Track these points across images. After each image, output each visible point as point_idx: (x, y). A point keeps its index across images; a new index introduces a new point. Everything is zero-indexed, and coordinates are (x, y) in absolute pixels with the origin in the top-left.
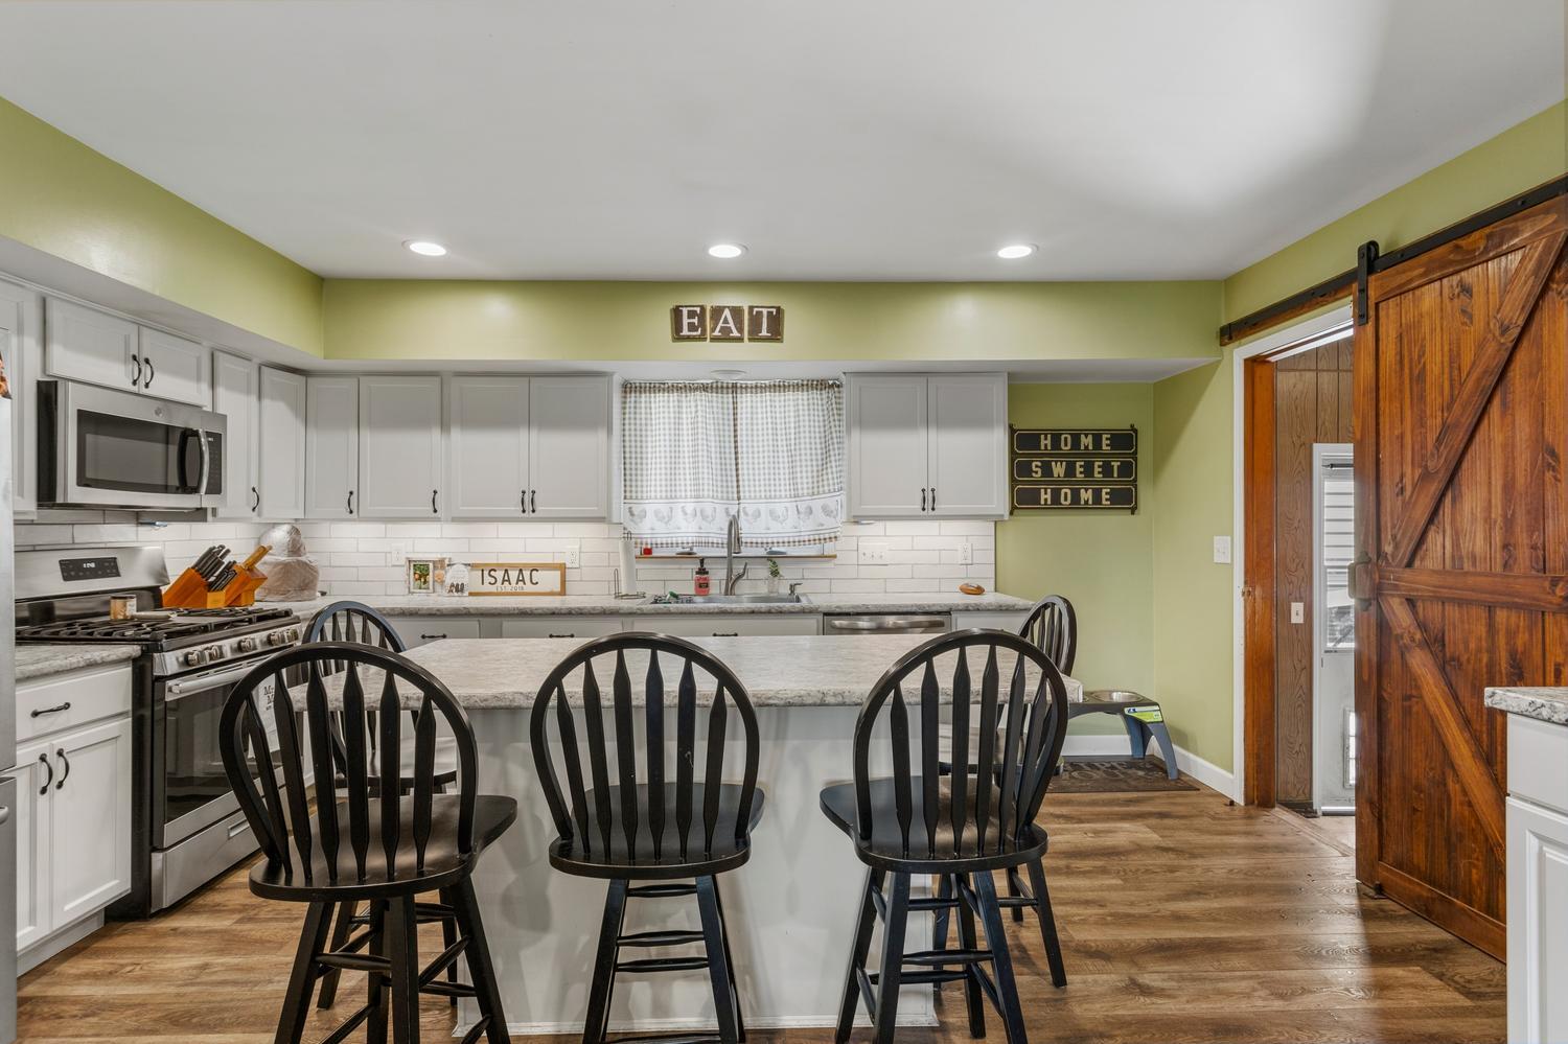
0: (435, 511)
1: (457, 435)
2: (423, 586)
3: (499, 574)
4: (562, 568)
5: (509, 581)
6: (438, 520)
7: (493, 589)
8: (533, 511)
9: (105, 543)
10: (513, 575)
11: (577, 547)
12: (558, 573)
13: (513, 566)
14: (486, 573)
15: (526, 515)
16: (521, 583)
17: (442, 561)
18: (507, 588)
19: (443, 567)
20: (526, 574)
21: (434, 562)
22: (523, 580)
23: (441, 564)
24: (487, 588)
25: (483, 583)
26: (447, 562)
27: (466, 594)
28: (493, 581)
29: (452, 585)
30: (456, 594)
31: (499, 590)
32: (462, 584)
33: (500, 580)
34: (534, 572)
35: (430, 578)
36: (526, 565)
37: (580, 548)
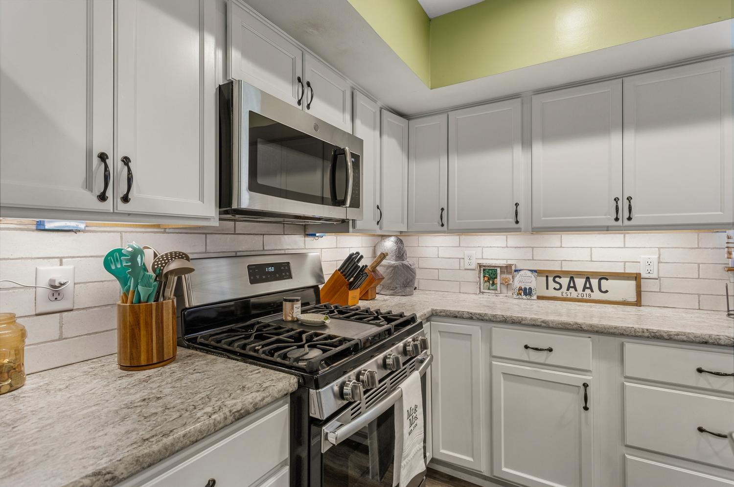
0: (517, 222)
1: (539, 149)
2: (491, 288)
3: (565, 281)
4: (637, 277)
5: (575, 288)
6: (518, 230)
7: (558, 294)
8: (629, 219)
9: (285, 250)
10: (580, 282)
11: (657, 256)
12: (633, 283)
13: (580, 274)
14: (551, 279)
15: (620, 223)
16: (588, 291)
17: (510, 266)
18: (573, 294)
19: (510, 273)
20: (594, 282)
21: (501, 267)
22: (591, 288)
23: (507, 269)
24: (551, 293)
25: (547, 288)
26: (513, 268)
27: (535, 297)
28: (558, 286)
29: (520, 289)
30: (524, 297)
31: (565, 295)
32: (530, 289)
33: (565, 287)
34: (603, 281)
35: (498, 281)
36: (595, 274)
37: (659, 257)
